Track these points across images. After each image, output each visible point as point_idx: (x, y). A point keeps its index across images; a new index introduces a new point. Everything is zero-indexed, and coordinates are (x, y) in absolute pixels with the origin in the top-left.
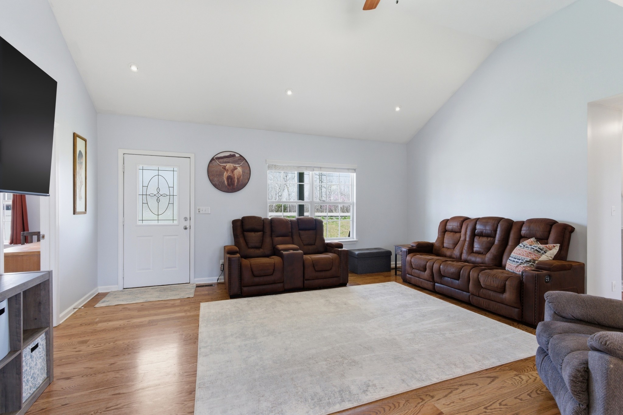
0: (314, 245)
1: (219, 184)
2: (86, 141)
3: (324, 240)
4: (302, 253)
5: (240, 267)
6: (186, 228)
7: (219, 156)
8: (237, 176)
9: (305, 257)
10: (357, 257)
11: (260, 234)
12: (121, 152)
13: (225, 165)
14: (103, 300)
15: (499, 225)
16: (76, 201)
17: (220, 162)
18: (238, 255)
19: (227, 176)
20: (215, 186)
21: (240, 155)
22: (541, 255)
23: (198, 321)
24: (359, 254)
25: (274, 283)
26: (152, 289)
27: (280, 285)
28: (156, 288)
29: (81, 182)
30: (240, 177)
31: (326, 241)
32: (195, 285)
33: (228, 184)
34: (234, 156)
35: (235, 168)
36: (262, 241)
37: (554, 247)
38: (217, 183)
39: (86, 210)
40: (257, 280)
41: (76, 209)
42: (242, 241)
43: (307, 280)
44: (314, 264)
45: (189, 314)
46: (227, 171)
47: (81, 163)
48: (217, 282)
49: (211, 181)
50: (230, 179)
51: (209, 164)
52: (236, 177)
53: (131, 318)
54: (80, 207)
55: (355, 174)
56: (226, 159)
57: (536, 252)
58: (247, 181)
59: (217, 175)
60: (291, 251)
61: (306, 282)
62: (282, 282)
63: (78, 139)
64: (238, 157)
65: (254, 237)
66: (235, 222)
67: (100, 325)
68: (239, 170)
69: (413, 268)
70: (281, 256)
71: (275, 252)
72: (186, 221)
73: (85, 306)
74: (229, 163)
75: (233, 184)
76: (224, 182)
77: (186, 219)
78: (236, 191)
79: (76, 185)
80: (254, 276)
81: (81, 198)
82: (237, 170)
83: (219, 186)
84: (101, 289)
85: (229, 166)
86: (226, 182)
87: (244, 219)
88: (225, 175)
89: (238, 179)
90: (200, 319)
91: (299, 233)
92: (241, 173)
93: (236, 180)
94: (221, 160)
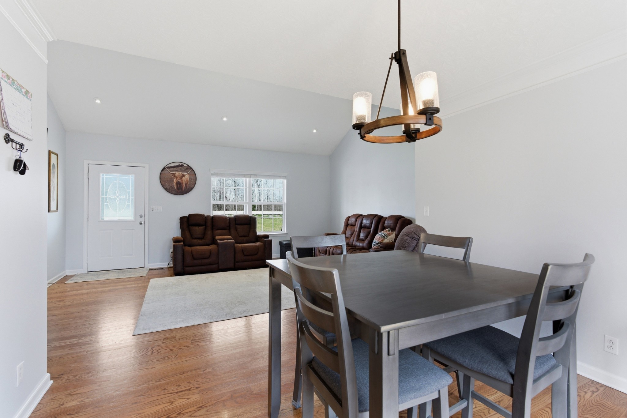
0: (248, 236)
1: (169, 188)
2: (57, 155)
3: (256, 233)
4: (233, 242)
5: (183, 252)
6: (141, 224)
7: (170, 165)
8: (185, 181)
9: (236, 245)
10: (284, 246)
11: (202, 228)
12: (86, 163)
13: (175, 173)
14: (71, 279)
15: (374, 220)
16: (50, 202)
17: (171, 171)
18: (182, 243)
19: (177, 182)
20: (166, 189)
21: (187, 165)
22: (385, 239)
23: (147, 288)
24: (286, 244)
25: (210, 264)
26: (112, 272)
27: (215, 266)
28: (116, 271)
29: (54, 188)
30: (188, 183)
31: (258, 234)
32: (149, 269)
33: (178, 188)
34: (182, 166)
35: (183, 176)
36: (204, 234)
37: (392, 233)
38: (168, 187)
39: (57, 209)
40: (196, 262)
41: (50, 208)
42: (187, 233)
43: (237, 262)
44: (243, 250)
45: (140, 285)
46: (177, 178)
47: (54, 173)
48: (167, 266)
49: (163, 186)
50: (179, 184)
51: (161, 172)
52: (184, 183)
53: (95, 288)
54: (53, 207)
55: (286, 180)
56: (176, 168)
57: (383, 237)
58: (193, 185)
59: (168, 181)
60: (226, 241)
61: (236, 263)
62: (217, 264)
63: (52, 154)
64: (185, 166)
65: (198, 230)
66: (182, 219)
67: (71, 292)
68: (187, 177)
69: (321, 253)
70: (217, 244)
71: (214, 242)
72: (141, 217)
73: (58, 283)
74: (178, 171)
75: (181, 188)
76: (174, 186)
77: (141, 216)
78: (184, 194)
79: (51, 190)
80: (194, 259)
81: (54, 200)
82: (185, 177)
83: (169, 190)
84: (68, 273)
85: (178, 174)
86: (175, 187)
87: (190, 215)
88: (175, 181)
89: (186, 184)
90: (149, 287)
91: (236, 227)
92: (189, 179)
93: (184, 185)
94: (171, 169)
